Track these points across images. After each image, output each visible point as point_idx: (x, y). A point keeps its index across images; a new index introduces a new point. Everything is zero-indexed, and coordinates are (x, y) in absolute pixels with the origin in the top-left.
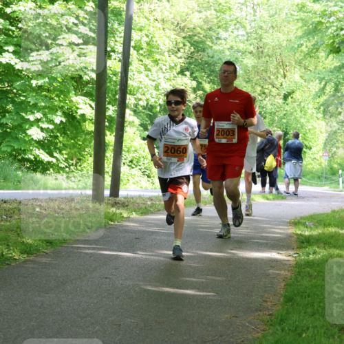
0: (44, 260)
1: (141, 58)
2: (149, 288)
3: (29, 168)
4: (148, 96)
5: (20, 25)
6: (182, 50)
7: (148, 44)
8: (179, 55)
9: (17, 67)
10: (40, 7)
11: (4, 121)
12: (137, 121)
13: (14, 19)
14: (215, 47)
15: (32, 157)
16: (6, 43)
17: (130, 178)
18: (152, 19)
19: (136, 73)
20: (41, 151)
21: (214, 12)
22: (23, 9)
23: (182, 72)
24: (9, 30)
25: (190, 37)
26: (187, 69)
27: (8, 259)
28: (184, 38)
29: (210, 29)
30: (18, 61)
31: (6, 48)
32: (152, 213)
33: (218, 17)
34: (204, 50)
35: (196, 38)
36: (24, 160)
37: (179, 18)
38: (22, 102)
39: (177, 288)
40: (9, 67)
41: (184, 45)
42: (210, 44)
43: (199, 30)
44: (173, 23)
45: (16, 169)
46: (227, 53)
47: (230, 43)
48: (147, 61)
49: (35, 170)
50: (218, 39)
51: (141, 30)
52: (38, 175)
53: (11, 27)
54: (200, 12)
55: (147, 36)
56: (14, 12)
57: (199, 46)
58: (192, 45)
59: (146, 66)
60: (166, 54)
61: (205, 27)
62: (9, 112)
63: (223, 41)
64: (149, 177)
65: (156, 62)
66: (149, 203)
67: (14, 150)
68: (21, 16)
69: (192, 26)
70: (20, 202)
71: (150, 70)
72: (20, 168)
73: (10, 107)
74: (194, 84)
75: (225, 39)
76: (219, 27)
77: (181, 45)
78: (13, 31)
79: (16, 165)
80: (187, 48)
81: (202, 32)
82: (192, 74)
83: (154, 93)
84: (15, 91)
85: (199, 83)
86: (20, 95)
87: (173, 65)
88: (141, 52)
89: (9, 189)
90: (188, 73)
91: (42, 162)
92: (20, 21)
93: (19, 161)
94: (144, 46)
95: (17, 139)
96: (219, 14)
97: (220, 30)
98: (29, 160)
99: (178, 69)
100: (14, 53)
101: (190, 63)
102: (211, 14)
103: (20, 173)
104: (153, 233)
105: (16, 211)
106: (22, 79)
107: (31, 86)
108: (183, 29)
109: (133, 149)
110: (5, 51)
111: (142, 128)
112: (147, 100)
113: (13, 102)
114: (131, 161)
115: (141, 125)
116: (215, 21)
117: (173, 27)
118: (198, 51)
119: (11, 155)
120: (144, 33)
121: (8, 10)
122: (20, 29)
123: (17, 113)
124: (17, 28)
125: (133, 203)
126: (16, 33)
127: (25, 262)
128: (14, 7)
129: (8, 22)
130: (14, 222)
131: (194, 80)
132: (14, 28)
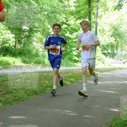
0: (75, 84)
1: (101, 33)
2: (101, 91)
3: (73, 62)
4: (103, 43)
5: (70, 26)
6: (112, 31)
7: (103, 29)
8: (111, 32)
9: (70, 37)
10: (75, 22)
11: (67, 50)
12: (100, 49)
13: (69, 25)
14: (120, 30)
15: (74, 59)
16: (67, 31)
17: (99, 64)
18: (103, 23)
19: (100, 37)
20: (76, 57)
21: (120, 21)
22: (71, 22)
23: (112, 36)
24: (68, 28)
25: (114, 27)
26: (113, 36)
27: (67, 84)
28: (112, 28)
29: (119, 25)
30: (70, 35)
31: (67, 32)
32: (104, 72)
33: (121, 22)
34: (117, 31)
35: (115, 27)
36: (72, 60)
37: (111, 23)
38: (71, 45)
39: (109, 91)
40: (68, 37)
41: (112, 29)
42: (119, 29)
43: (116, 25)
44: (109, 24)
45: (70, 62)
46: (123, 31)
47: (124, 28)
48: (102, 34)
49: (75, 62)
50: (121, 27)
51: (101, 26)
52: (76, 64)
53: (68, 27)
54: (116, 21)
55: (102, 27)
56: (69, 23)
57: (116, 30)
58: (114, 29)
59: (102, 35)
60: (107, 32)
61: (118, 25)
62: (68, 48)
63: (122, 28)
64: (104, 63)
65: (105, 34)
66: (103, 70)
67: (70, 57)
68: (71, 24)
69: (114, 25)
70: (70, 70)
71: (103, 36)
72: (71, 62)
73: (68, 47)
74: (115, 39)
75: (123, 28)
76: (121, 24)
77: (111, 29)
78: (69, 28)
79: (70, 61)
80: (113, 30)
81: (117, 26)
82: (114, 37)
83: (104, 42)
84: (69, 43)
85: (116, 39)
86: (71, 44)
87: (109, 35)
88: (101, 31)
89: (68, 67)
90: (113, 37)
91: (76, 60)
92: (70, 25)
93: (71, 60)
94: (102, 30)
95: (70, 55)
96: (121, 21)
97: (121, 25)
98: (73, 60)
99: (111, 35)
100: (69, 33)
101: (114, 34)
102: (119, 21)
103: (71, 63)
104: (103, 77)
105: (69, 72)
106: (71, 40)
107: (73, 41)
108: (112, 25)
109: (99, 56)
110: (67, 33)
111: (102, 51)
112: (103, 44)
113: (69, 45)
114: (99, 59)
115: (102, 50)
116: (120, 23)
117: (109, 25)
118: (116, 31)
119: (69, 58)
120: (101, 27)
121: (67, 23)
122: (71, 27)
123: (70, 48)
124: (70, 27)
125: (99, 70)
126: (70, 28)
127: (71, 85)
128: (69, 22)
129: (67, 26)
130: (68, 75)
131: (115, 38)
132: (69, 27)
